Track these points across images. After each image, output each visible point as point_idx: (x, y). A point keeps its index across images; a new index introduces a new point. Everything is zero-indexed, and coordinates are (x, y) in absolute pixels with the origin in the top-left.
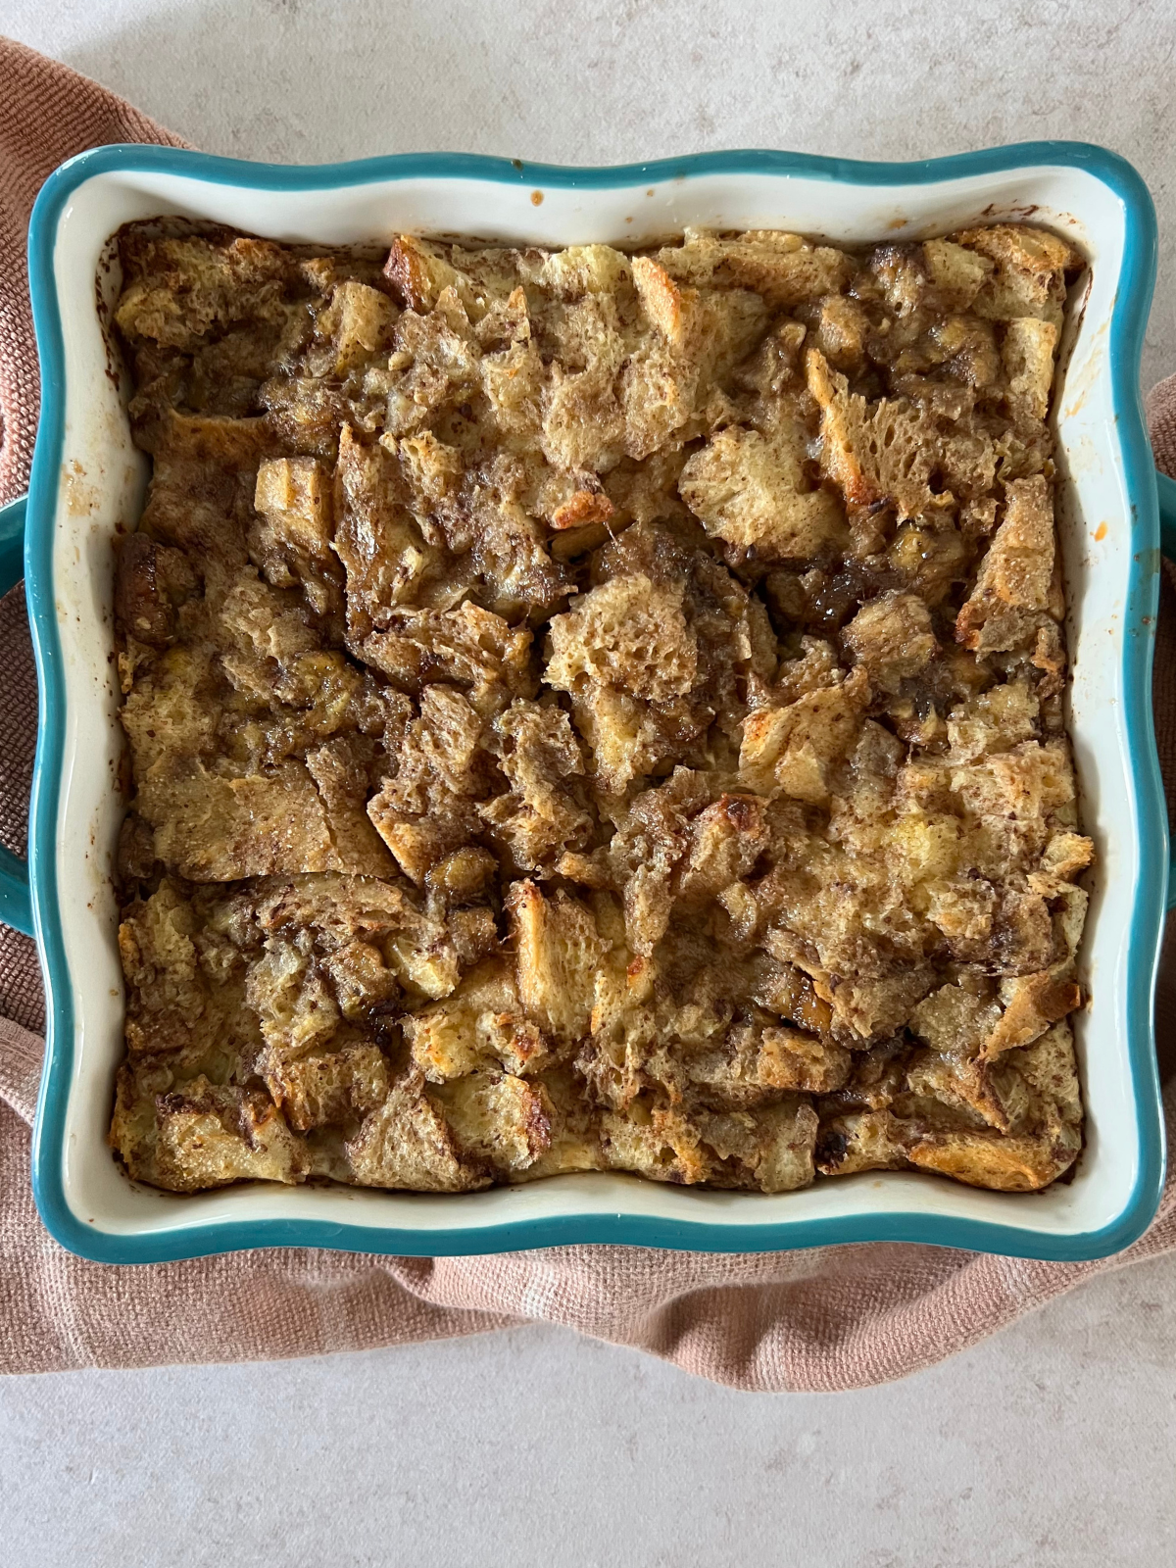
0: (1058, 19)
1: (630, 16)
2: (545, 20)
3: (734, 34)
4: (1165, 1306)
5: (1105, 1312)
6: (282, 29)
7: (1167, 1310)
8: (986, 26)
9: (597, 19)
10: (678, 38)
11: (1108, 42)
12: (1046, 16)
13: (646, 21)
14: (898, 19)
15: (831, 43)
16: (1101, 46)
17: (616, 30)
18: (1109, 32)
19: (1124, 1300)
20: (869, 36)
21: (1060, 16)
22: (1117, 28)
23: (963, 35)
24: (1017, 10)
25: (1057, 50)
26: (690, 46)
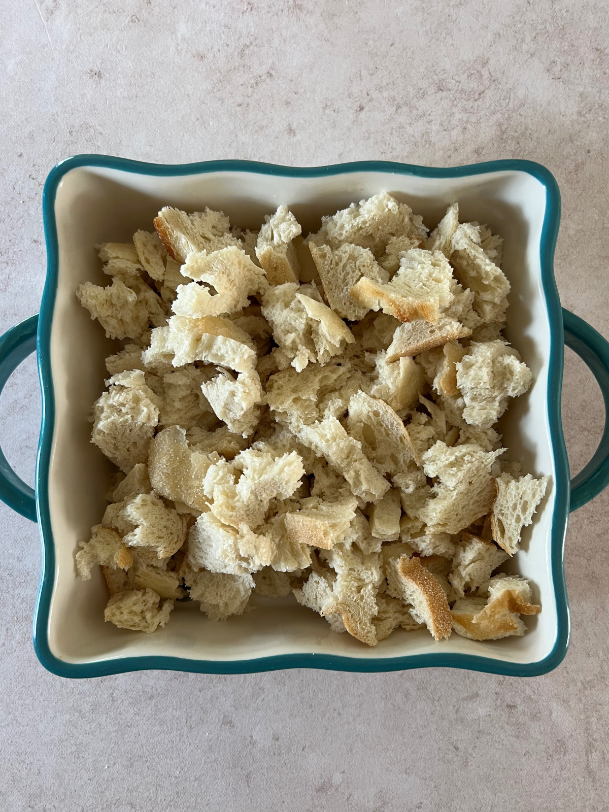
0: (456, 88)
1: (257, 84)
2: (217, 85)
3: (305, 92)
4: (518, 706)
5: (488, 709)
6: (94, 86)
7: (520, 708)
8: (422, 91)
9: (242, 85)
10: (279, 94)
11: (479, 99)
12: (450, 86)
13: (264, 86)
14: (381, 88)
15: (350, 97)
16: (476, 100)
17: (250, 90)
18: (480, 94)
19: (498, 704)
20: (368, 95)
21: (456, 86)
22: (483, 92)
23: (411, 95)
24: (436, 84)
25: (455, 102)
26: (285, 98)
